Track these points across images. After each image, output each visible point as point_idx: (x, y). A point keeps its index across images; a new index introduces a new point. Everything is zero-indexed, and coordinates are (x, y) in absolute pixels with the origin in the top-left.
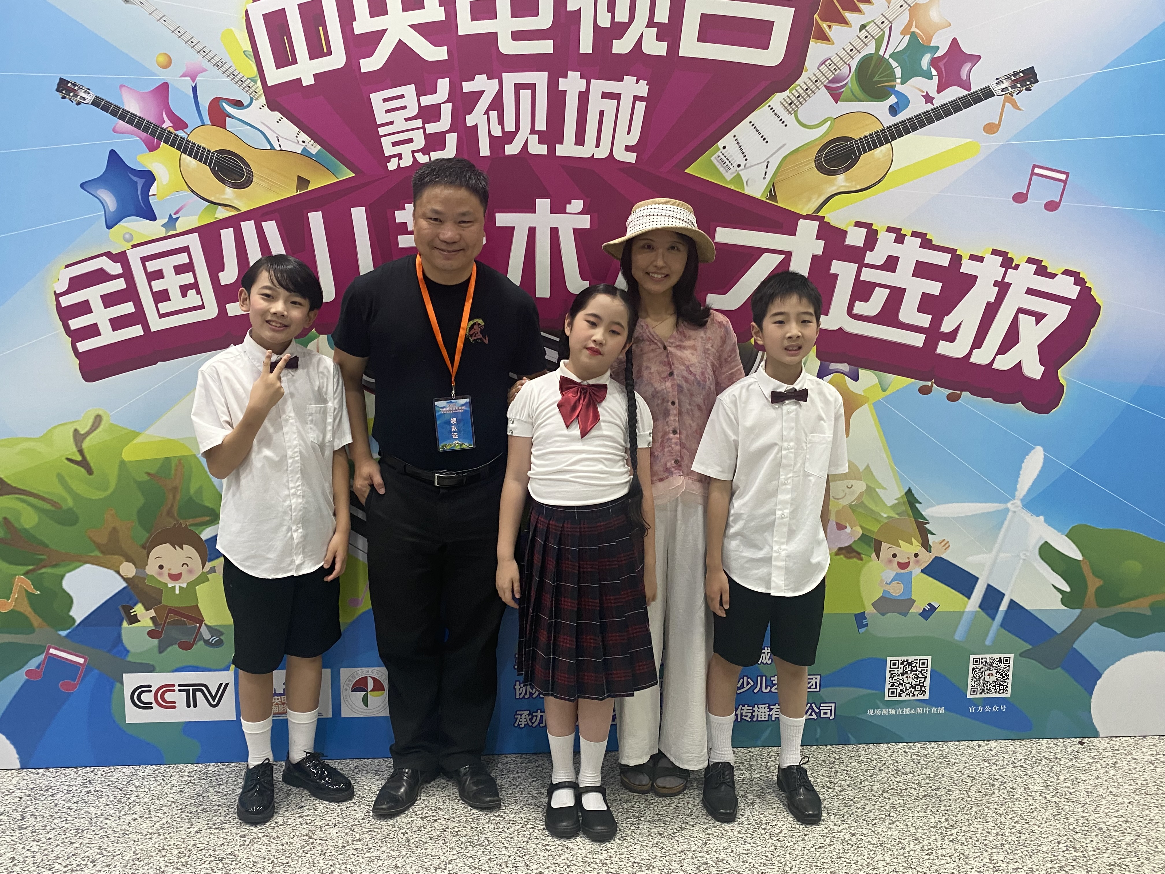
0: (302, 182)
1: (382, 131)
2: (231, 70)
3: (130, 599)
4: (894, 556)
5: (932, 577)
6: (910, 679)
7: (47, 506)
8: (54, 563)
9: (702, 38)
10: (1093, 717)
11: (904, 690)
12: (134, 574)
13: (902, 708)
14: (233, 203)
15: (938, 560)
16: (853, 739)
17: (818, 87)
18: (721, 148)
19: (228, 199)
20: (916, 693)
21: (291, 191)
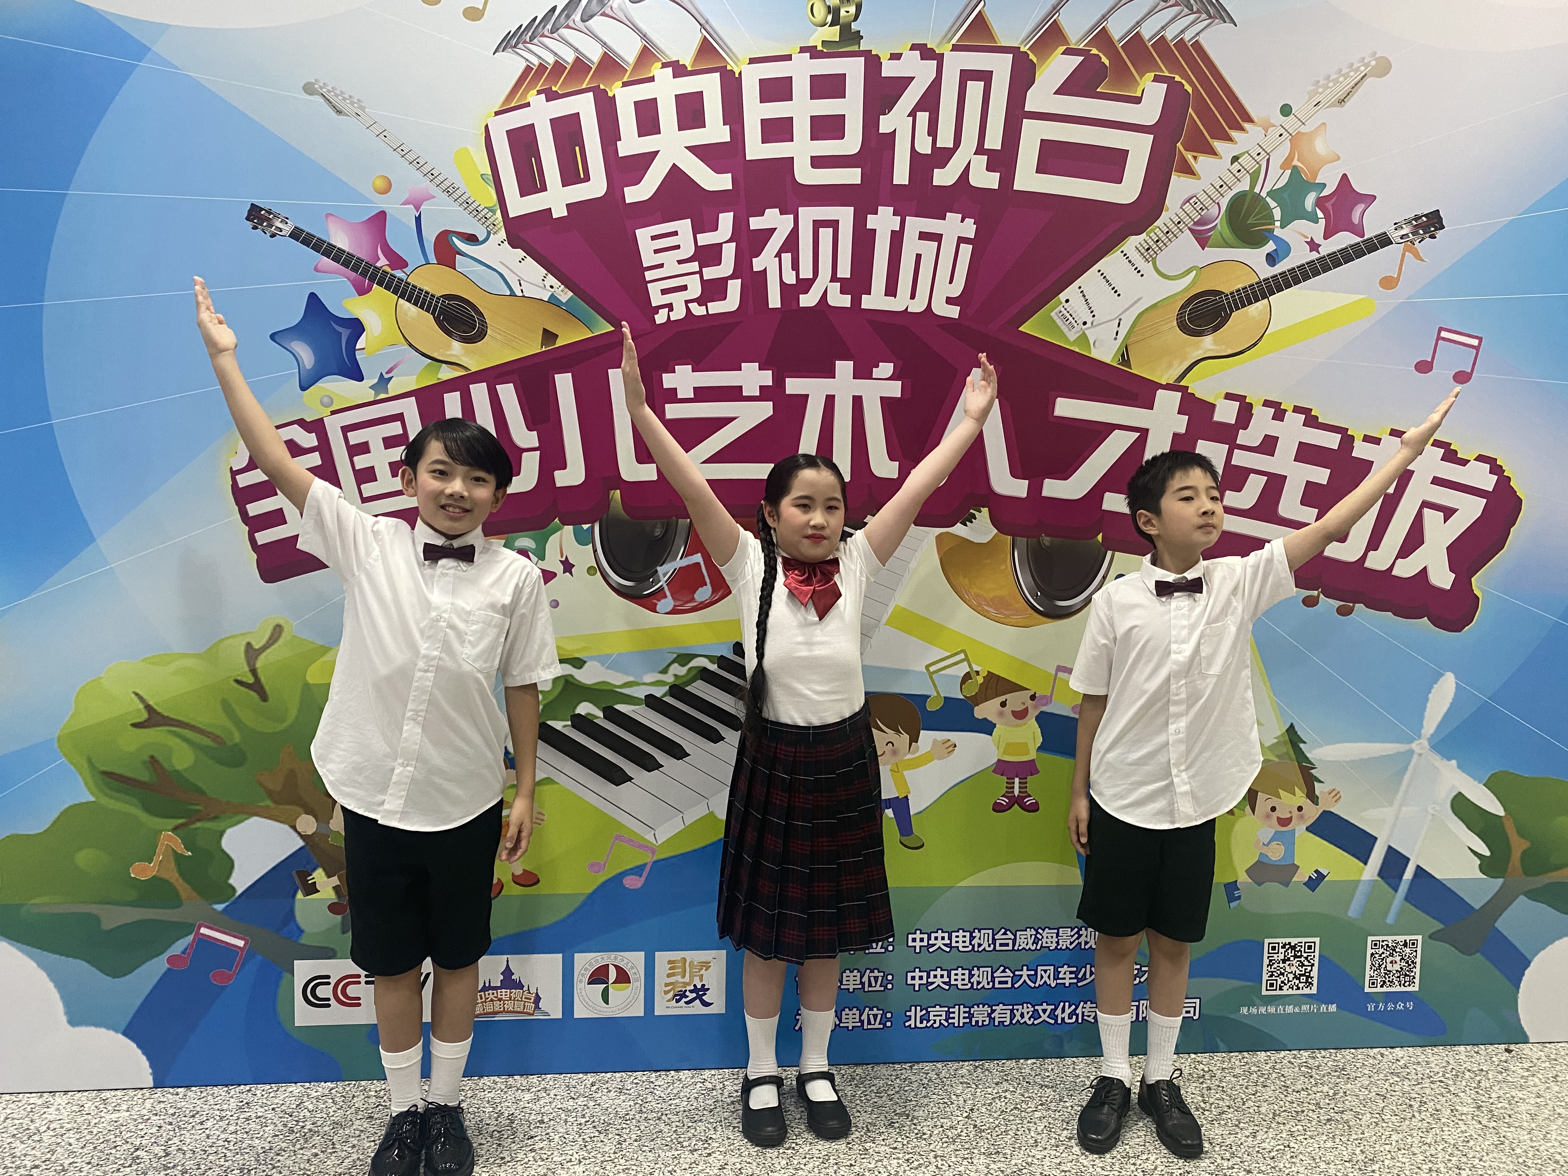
0: (549, 336)
1: (649, 275)
2: (464, 197)
3: (308, 863)
4: (1273, 809)
5: (1319, 836)
6: (1293, 968)
7: (206, 741)
8: (212, 815)
9: (1041, 168)
10: (1521, 1016)
11: (1286, 982)
12: (314, 830)
13: (1284, 1005)
14: (460, 360)
15: (1327, 814)
16: (1222, 1045)
17: (1181, 230)
18: (1063, 301)
19: (455, 356)
20: (1301, 985)
21: (534, 347)
